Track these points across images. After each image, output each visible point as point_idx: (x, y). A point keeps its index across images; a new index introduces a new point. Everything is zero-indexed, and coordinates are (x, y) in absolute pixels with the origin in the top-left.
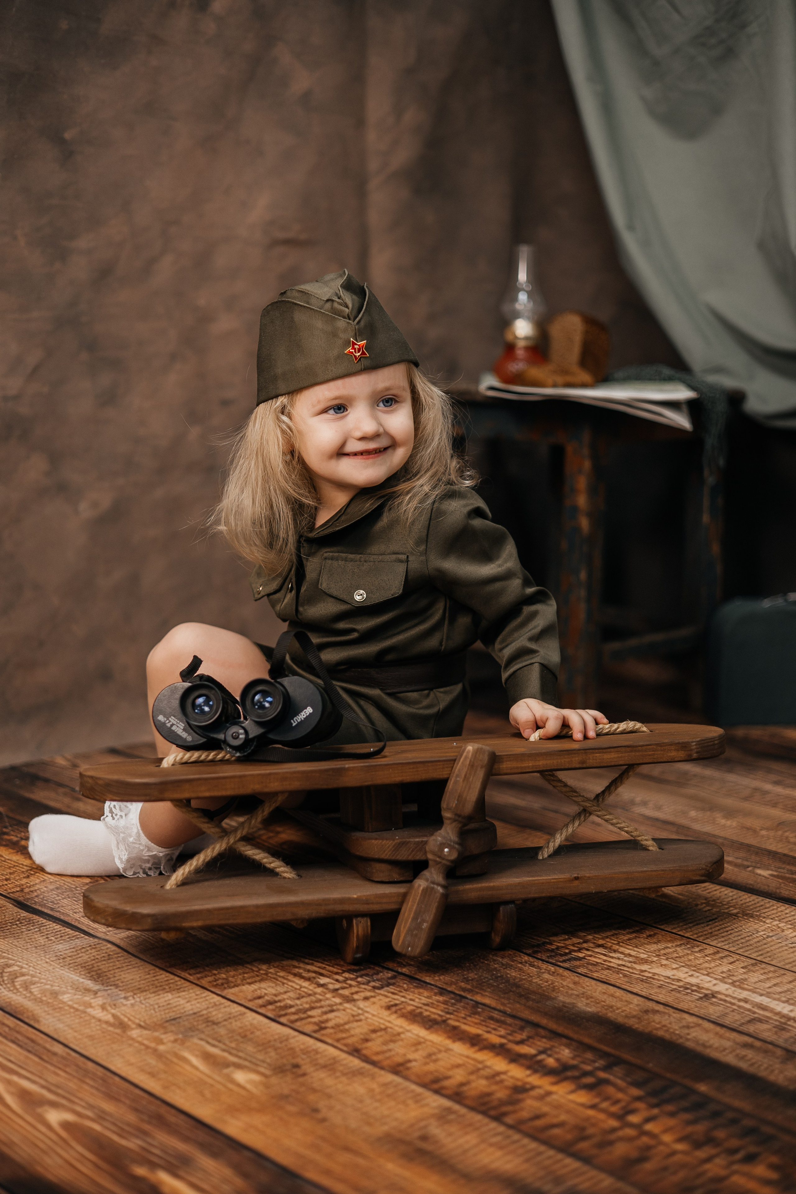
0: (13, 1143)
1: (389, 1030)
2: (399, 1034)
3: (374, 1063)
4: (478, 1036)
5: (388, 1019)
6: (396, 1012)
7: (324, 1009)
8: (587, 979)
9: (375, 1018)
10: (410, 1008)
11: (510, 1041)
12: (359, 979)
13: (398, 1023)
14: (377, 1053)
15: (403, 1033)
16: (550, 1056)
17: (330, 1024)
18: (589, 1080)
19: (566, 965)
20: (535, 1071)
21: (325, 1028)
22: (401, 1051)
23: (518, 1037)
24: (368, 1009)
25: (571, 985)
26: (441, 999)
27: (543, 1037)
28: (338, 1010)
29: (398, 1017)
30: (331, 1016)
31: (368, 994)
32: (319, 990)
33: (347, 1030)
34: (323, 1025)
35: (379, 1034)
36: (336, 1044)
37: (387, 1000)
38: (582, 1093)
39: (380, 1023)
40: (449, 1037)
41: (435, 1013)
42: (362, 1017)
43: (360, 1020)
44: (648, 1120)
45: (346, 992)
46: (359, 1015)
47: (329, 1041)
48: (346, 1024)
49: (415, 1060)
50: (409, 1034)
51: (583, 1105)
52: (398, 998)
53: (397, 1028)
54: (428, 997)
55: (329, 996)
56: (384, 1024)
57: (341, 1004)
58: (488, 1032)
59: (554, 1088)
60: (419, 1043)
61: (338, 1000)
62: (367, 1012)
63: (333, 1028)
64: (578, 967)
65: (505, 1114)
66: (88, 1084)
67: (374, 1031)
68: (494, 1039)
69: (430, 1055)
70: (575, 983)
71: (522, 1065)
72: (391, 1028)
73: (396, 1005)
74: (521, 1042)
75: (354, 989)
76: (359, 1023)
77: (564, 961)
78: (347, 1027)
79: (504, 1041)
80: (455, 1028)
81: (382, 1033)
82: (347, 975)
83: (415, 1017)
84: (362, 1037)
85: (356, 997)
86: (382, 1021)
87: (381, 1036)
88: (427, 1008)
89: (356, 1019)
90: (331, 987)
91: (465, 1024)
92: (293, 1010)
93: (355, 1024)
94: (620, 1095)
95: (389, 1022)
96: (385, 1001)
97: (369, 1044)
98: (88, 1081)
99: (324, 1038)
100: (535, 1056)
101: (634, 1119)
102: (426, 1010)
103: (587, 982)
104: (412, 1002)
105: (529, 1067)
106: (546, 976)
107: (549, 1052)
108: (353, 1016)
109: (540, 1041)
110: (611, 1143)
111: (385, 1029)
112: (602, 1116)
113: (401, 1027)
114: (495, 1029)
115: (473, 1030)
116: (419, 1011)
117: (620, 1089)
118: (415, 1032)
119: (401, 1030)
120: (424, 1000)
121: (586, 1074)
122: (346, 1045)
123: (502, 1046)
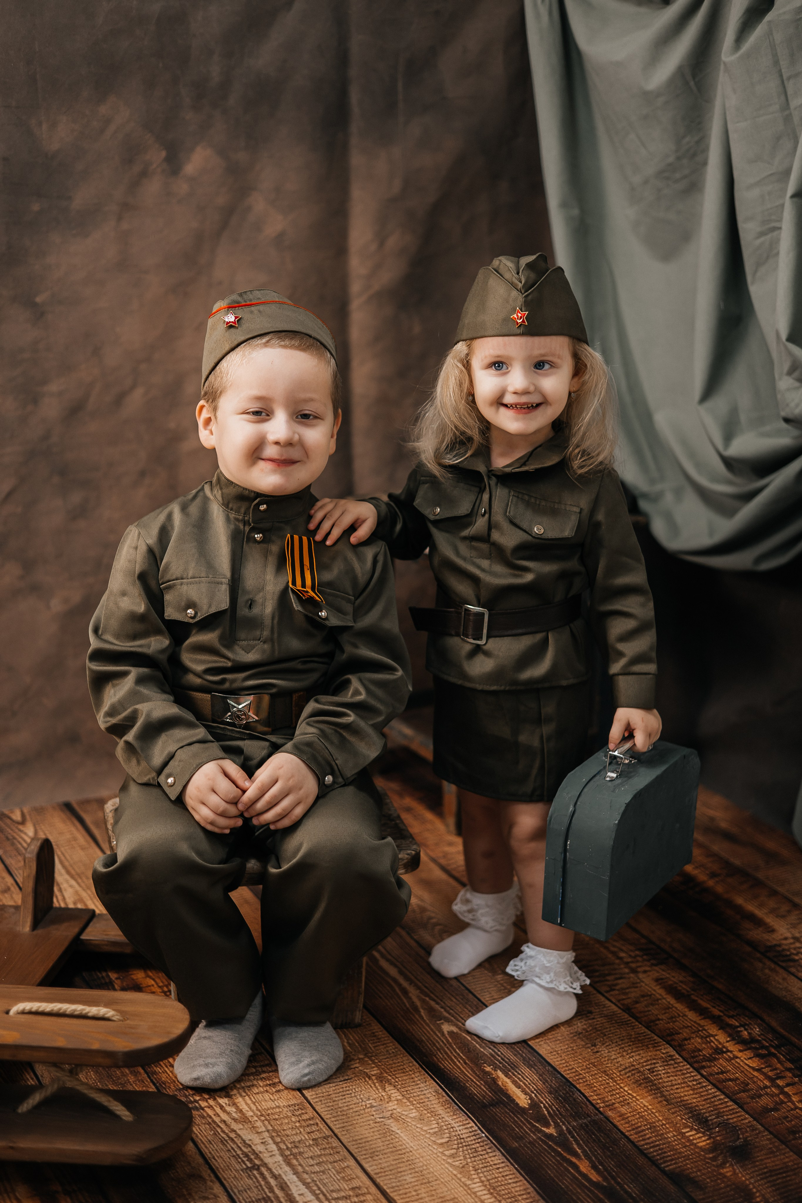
0: (422, 1041)
1: (653, 996)
2: (658, 1000)
3: (636, 1018)
4: (707, 1008)
5: (654, 988)
6: (660, 984)
7: (617, 976)
8: (793, 977)
9: (646, 987)
10: (670, 982)
11: (725, 1015)
12: (645, 957)
13: (659, 991)
14: (641, 1012)
15: (660, 999)
16: (746, 1030)
17: (617, 987)
18: (764, 1052)
19: (784, 964)
20: (733, 1039)
21: (614, 990)
22: (656, 1012)
23: (731, 1013)
24: (644, 980)
25: (781, 981)
26: (692, 979)
27: (747, 1016)
28: (624, 978)
29: (661, 988)
30: (620, 981)
31: (647, 969)
32: (617, 961)
33: (627, 994)
34: (613, 988)
35: (646, 998)
36: (617, 1003)
37: (658, 974)
38: (756, 1059)
39: (648, 990)
40: (688, 1007)
41: (684, 989)
42: (639, 985)
43: (637, 987)
44: (788, 1085)
45: (633, 965)
46: (637, 983)
47: (614, 1000)
48: (628, 988)
49: (662, 1020)
50: (664, 1001)
51: (753, 1069)
52: (665, 975)
53: (657, 995)
54: (684, 977)
55: (622, 966)
56: (650, 991)
57: (628, 973)
58: (714, 1007)
59: (740, 1054)
60: (669, 1008)
61: (627, 970)
62: (643, 982)
63: (618, 990)
64: (791, 967)
65: (703, 1067)
66: (467, 1009)
67: (643, 996)
68: (716, 1012)
69: (672, 1018)
70: (784, 979)
71: (726, 1032)
72: (654, 995)
73: (662, 979)
74: (732, 1017)
75: (639, 964)
76: (636, 990)
77: (783, 961)
78: (627, 991)
79: (721, 1014)
80: (694, 1001)
81: (648, 998)
82: (637, 953)
83: (672, 990)
84: (634, 1000)
85: (639, 969)
86: (650, 990)
87: (646, 1000)
88: (681, 984)
89: (634, 985)
90: (625, 960)
91: (701, 999)
92: (597, 974)
93: (633, 990)
94: (779, 1066)
95: (654, 990)
96: (656, 975)
97: (637, 1005)
98: (467, 1006)
99: (611, 998)
100: (738, 1027)
101: (780, 1082)
102: (680, 986)
103: (792, 979)
104: (672, 979)
105: (730, 1035)
106: (767, 971)
107: (746, 1027)
108: (633, 983)
109: (744, 1018)
110: (760, 1096)
111: (650, 996)
112: (761, 1077)
113: (661, 995)
114: (719, 1006)
115: (705, 1004)
116: (675, 985)
117: (780, 1062)
118: (668, 1000)
119: (660, 997)
120: (681, 978)
121: (763, 1047)
122: (623, 1005)
123: (719, 1016)
